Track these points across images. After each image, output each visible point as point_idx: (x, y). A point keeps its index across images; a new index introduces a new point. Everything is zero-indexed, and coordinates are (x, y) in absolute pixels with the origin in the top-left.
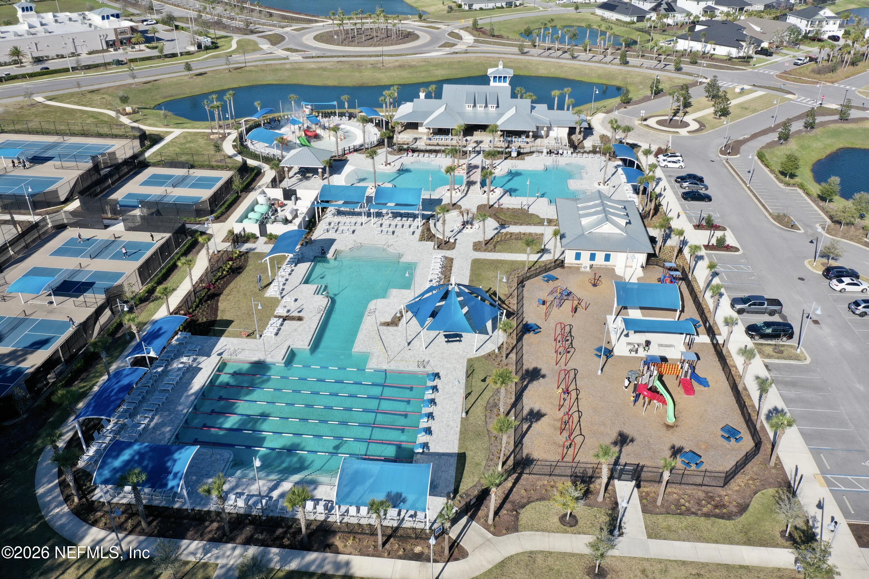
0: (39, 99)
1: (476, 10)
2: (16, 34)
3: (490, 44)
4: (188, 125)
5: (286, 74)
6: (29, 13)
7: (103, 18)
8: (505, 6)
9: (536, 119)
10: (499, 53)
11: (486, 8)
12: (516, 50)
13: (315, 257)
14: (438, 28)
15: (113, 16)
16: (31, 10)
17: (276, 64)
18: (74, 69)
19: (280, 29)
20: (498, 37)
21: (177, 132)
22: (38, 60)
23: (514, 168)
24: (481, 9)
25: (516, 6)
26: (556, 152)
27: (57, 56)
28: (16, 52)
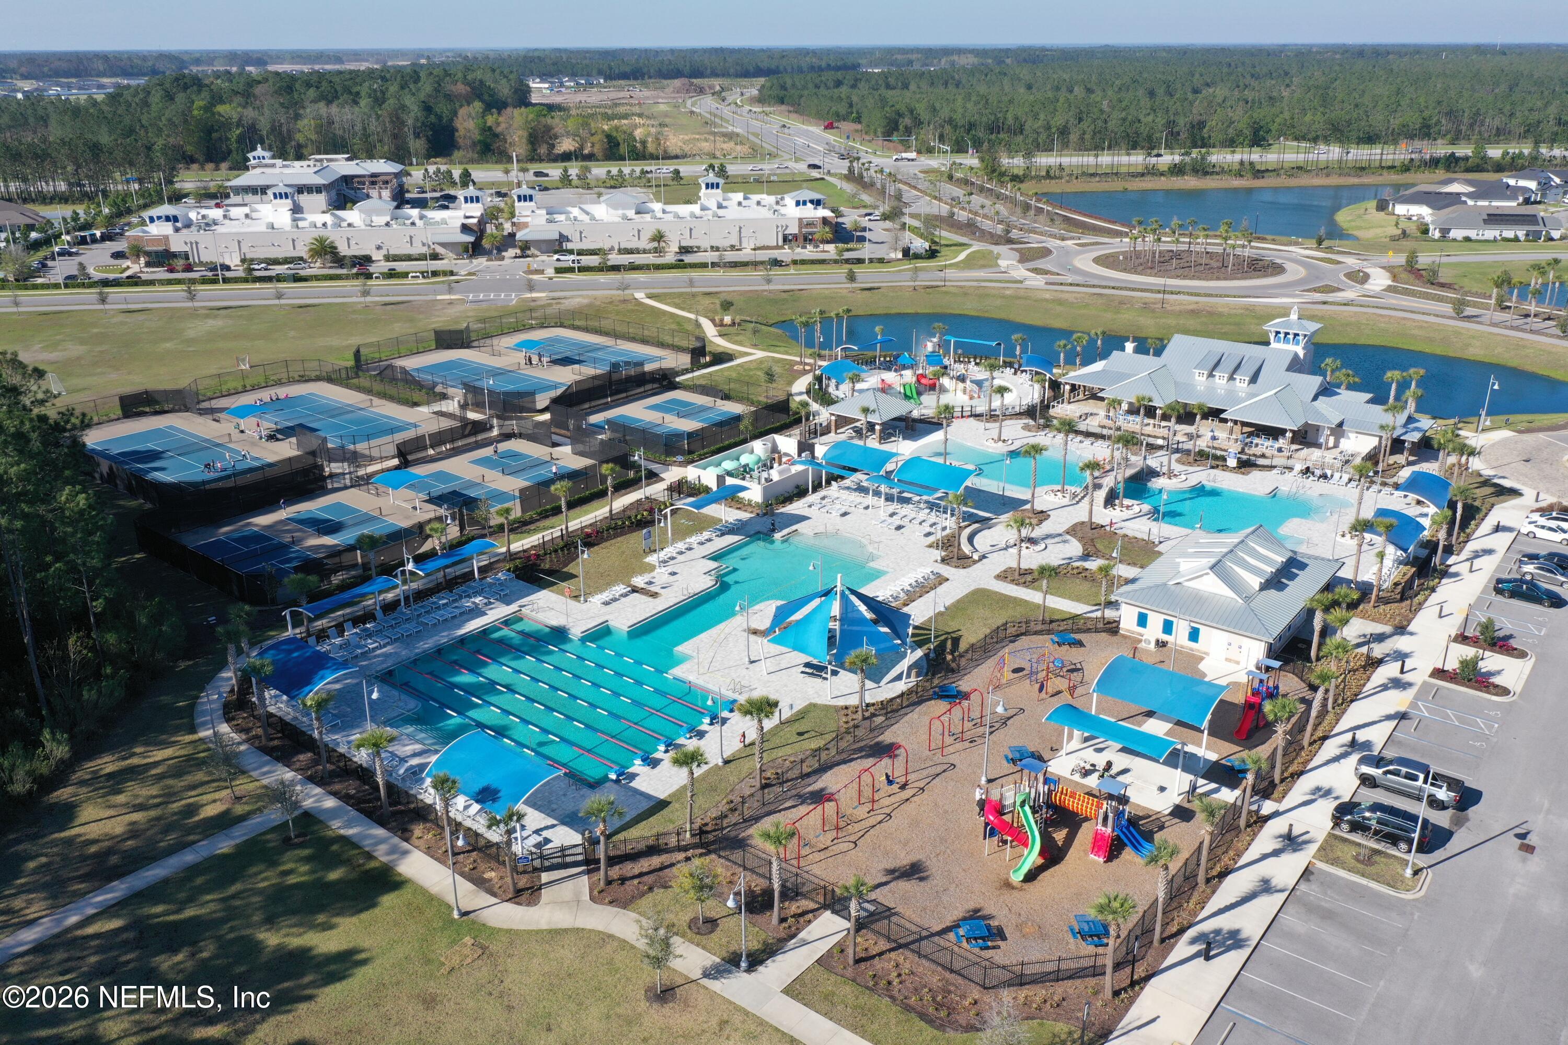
0: (640, 295)
1: (1454, 240)
2: (677, 216)
3: (1414, 296)
4: (782, 349)
5: (998, 302)
6: (714, 191)
7: (798, 203)
8: (1522, 238)
9: (1317, 412)
10: (1412, 312)
11: (1480, 237)
12: (1448, 309)
13: (758, 532)
14: (1339, 262)
15: (812, 202)
16: (718, 187)
17: (994, 288)
18: (714, 265)
19: (1058, 242)
20: (1443, 285)
21: (759, 354)
22: (685, 250)
23: (1212, 484)
24: (1467, 239)
25: (1552, 239)
26: (1318, 472)
27: (712, 247)
28: (659, 237)
